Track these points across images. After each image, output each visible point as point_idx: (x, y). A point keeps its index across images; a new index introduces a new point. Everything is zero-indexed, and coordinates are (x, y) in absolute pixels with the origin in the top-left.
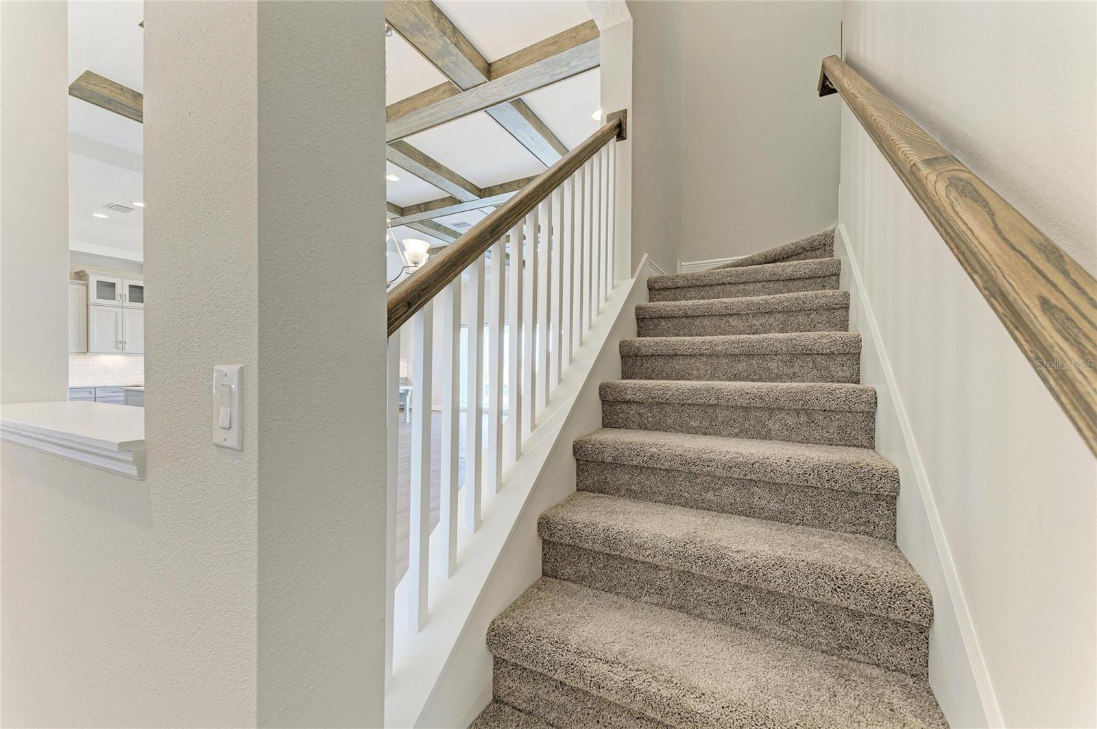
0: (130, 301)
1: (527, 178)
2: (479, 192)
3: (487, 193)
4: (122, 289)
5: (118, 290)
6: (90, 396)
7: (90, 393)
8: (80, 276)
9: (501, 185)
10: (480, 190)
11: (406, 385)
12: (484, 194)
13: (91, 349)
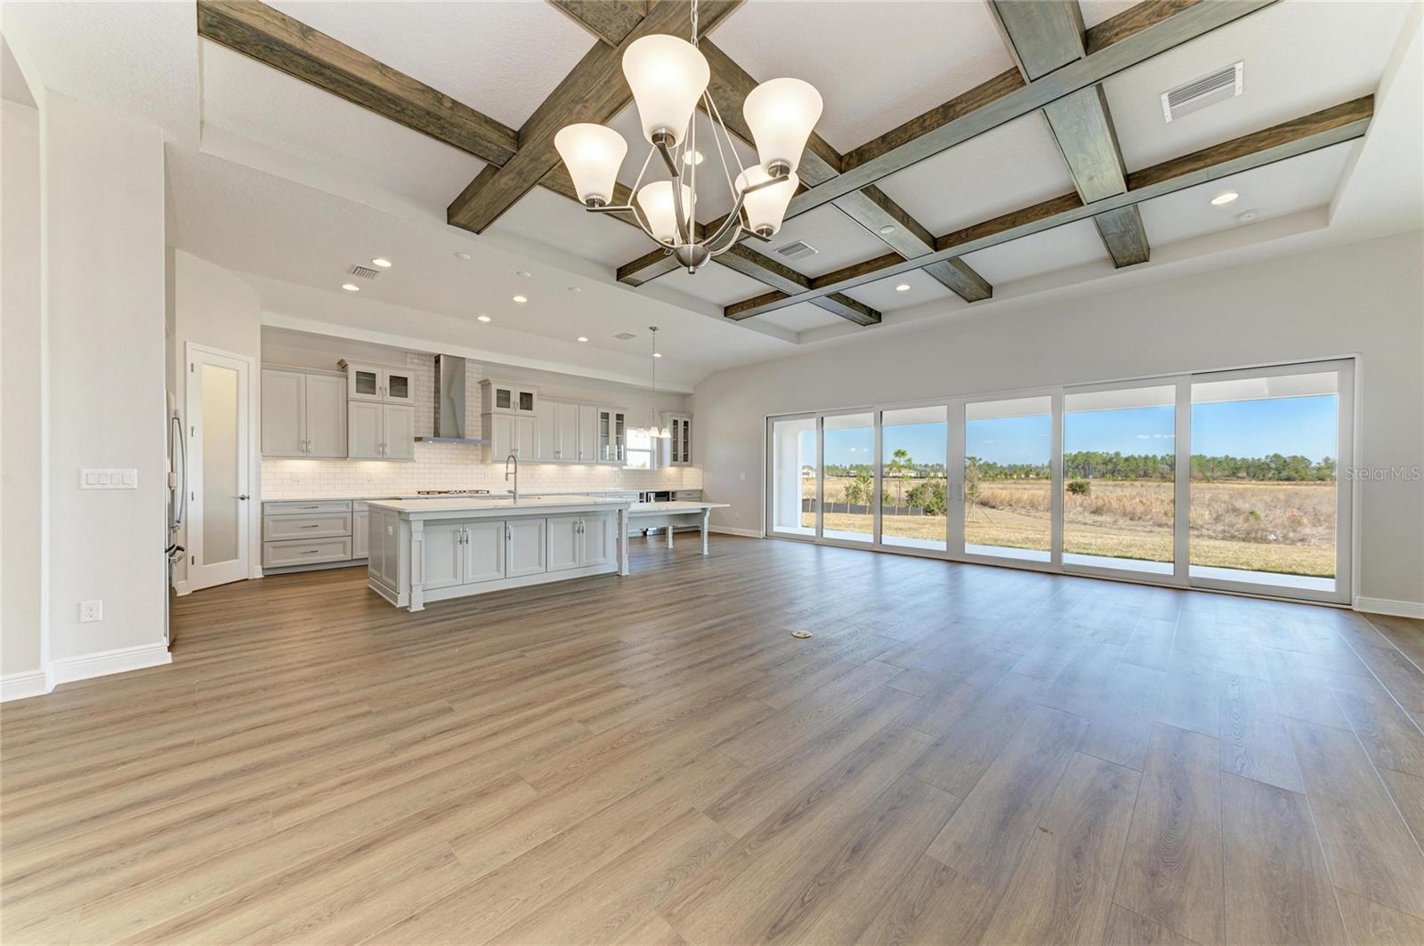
0: (391, 395)
1: (943, 106)
2: (838, 162)
3: (854, 161)
4: (383, 382)
5: (379, 383)
6: (347, 510)
7: (347, 505)
8: (343, 366)
9: (884, 138)
10: (840, 158)
11: (701, 501)
12: (848, 164)
13: (350, 455)
